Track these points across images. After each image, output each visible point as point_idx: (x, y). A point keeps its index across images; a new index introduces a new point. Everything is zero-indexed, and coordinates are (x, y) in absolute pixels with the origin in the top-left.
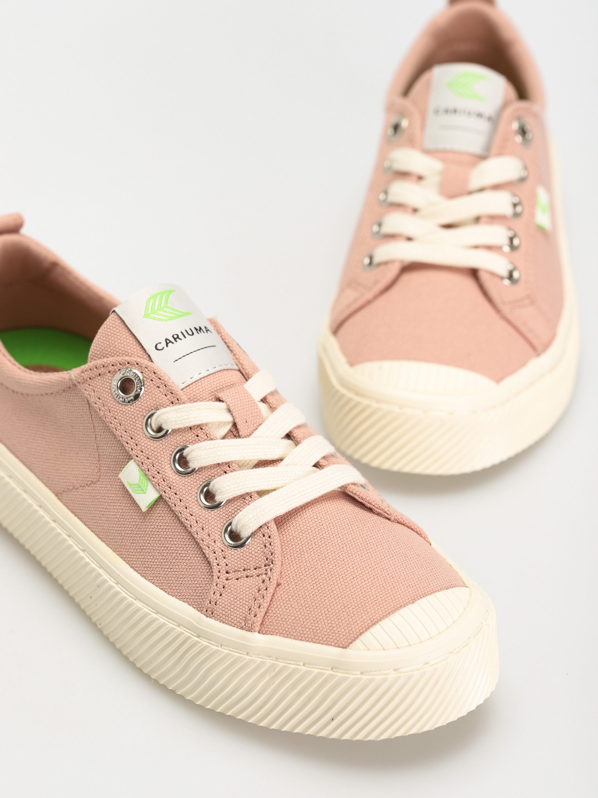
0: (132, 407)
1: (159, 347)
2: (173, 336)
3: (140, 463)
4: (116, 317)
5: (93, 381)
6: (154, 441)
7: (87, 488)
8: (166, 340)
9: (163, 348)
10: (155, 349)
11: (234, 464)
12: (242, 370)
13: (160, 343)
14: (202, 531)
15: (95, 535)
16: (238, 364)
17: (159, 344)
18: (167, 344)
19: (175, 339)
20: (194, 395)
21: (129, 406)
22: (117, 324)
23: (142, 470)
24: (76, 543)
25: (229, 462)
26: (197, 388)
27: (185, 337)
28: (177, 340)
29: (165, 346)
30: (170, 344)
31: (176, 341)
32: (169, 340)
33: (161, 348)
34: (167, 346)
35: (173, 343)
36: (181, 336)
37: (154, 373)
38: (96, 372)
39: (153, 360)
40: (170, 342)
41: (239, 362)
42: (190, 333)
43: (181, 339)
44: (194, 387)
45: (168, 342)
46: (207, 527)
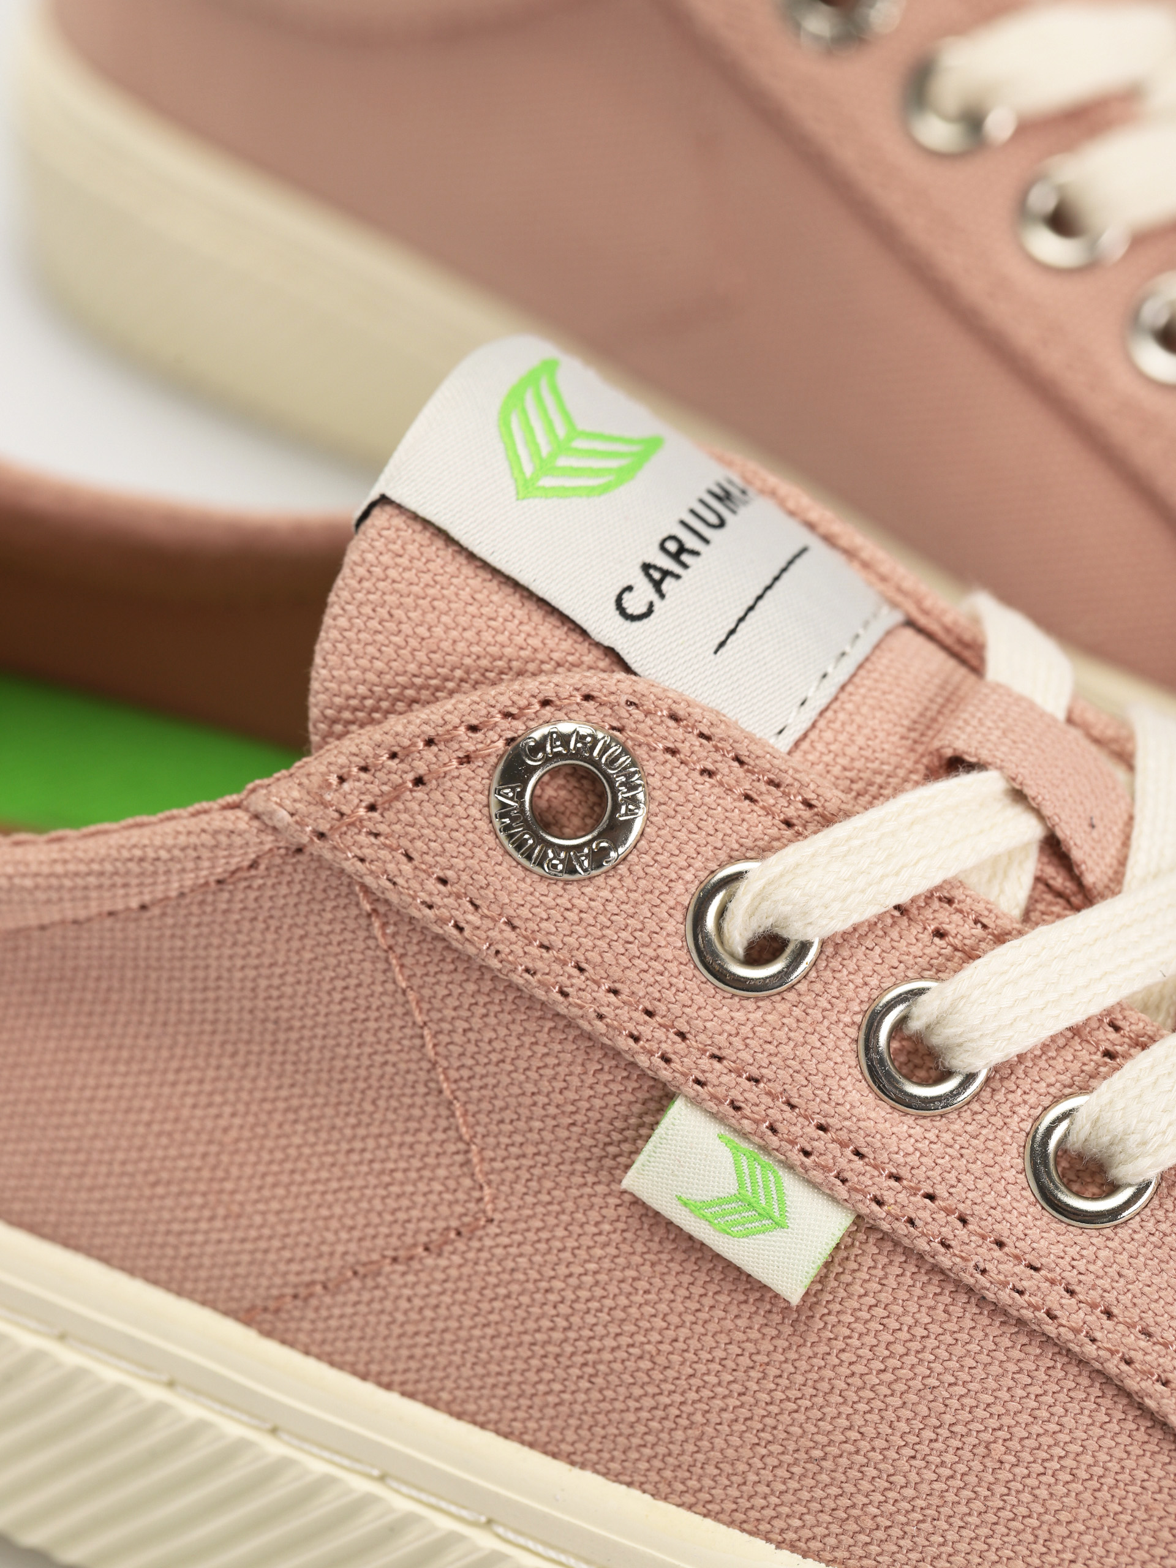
0: (613, 882)
1: (634, 604)
2: (662, 547)
3: (726, 1108)
4: (399, 521)
5: (390, 815)
6: (762, 999)
7: (430, 1261)
8: (646, 568)
9: (651, 605)
10: (620, 620)
11: (1133, 1016)
12: (923, 621)
13: (629, 588)
14: (1108, 1324)
15: (526, 1450)
16: (899, 598)
17: (626, 596)
18: (657, 585)
19: (676, 557)
20: (845, 769)
21: (600, 881)
22: (412, 549)
23: (744, 1135)
24: (433, 1500)
25: (1109, 1012)
26: (843, 738)
27: (706, 541)
28: (685, 557)
29: (654, 597)
30: (668, 585)
31: (685, 566)
32: (655, 568)
33: (643, 609)
34: (662, 596)
35: (678, 577)
36: (691, 542)
37: (674, 717)
38: (401, 773)
39: (634, 667)
40: (666, 573)
41: (899, 589)
42: (713, 519)
43: (695, 553)
44: (828, 735)
45: (657, 576)
46: (1126, 1299)
